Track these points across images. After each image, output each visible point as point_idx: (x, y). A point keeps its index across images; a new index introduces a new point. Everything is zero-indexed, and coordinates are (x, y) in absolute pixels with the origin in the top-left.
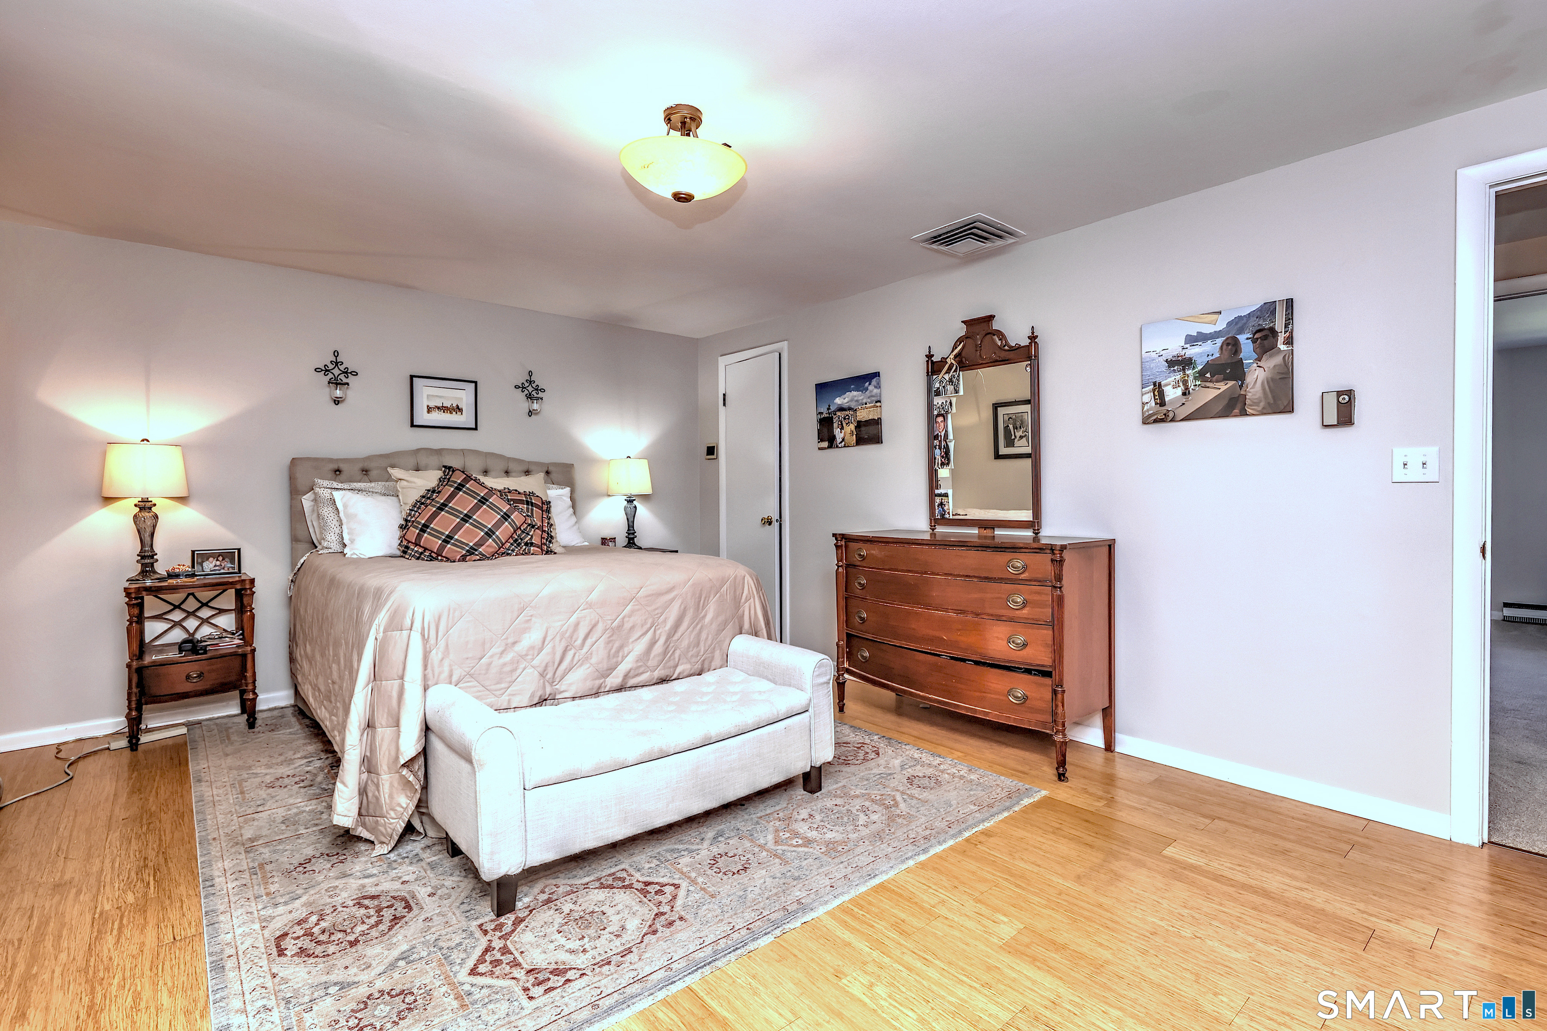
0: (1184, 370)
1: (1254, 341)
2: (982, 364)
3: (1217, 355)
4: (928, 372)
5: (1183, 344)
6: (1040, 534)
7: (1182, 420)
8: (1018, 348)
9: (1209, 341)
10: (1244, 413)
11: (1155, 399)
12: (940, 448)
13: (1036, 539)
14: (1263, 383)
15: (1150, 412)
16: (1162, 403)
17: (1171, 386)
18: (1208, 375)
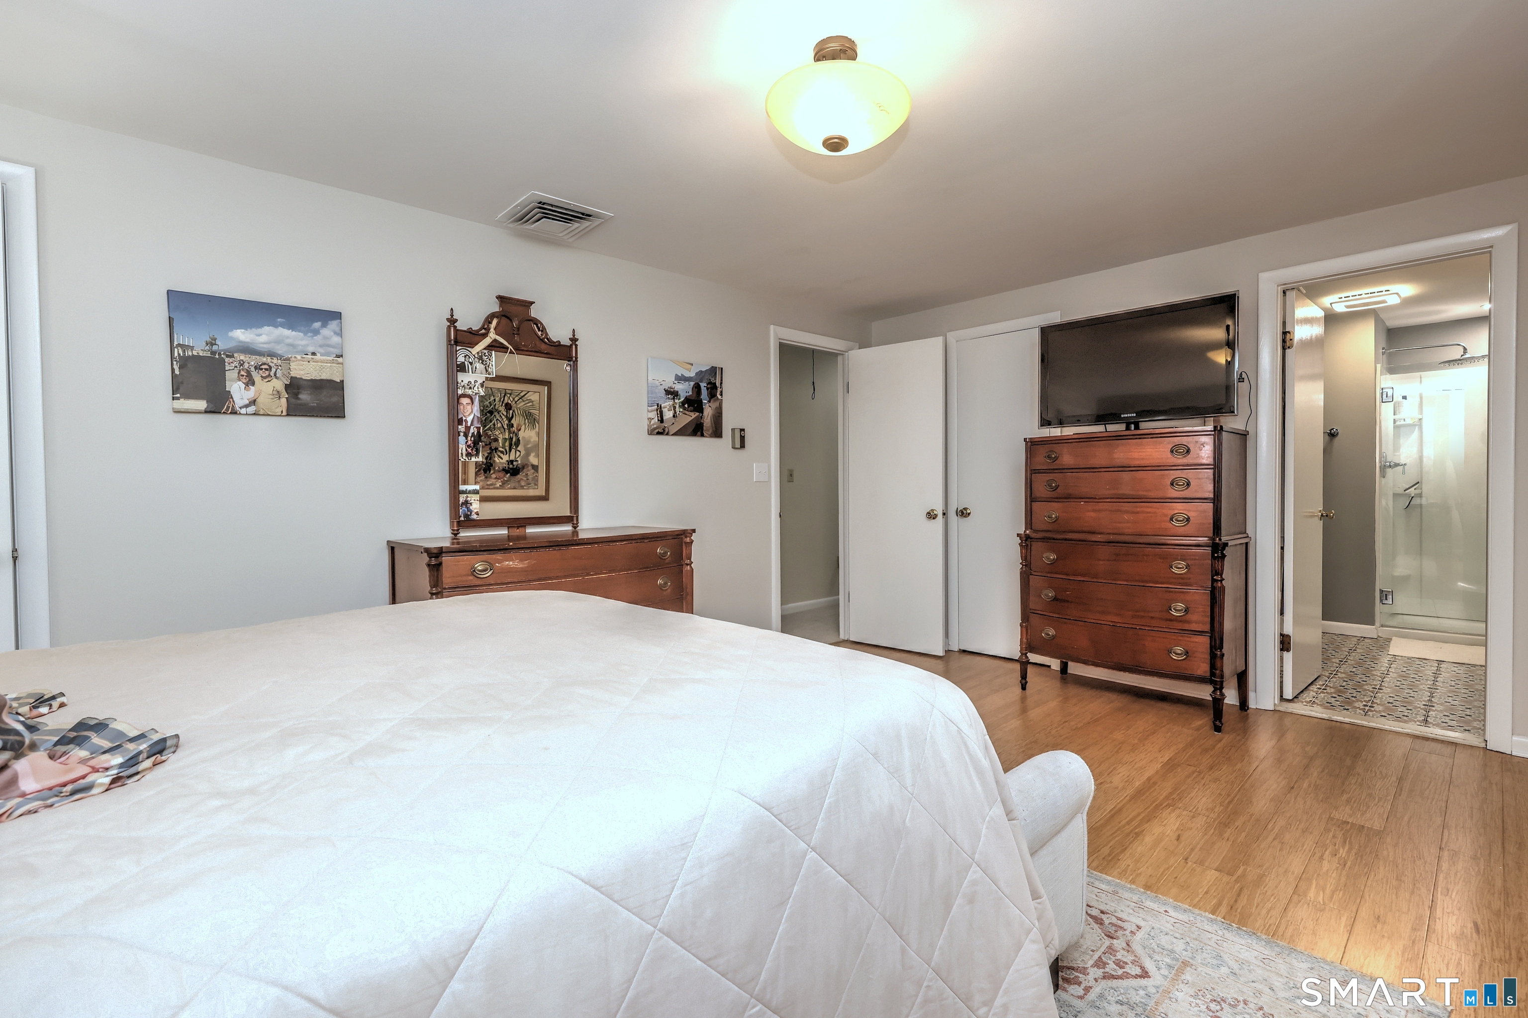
0: (674, 399)
1: (708, 389)
2: (523, 350)
3: (691, 393)
4: (449, 340)
5: (674, 380)
6: (578, 528)
7: (672, 435)
8: (558, 345)
9: (687, 382)
10: (702, 435)
11: (658, 417)
12: (466, 435)
13: (575, 533)
14: (711, 418)
15: (655, 426)
16: (662, 421)
17: (667, 409)
18: (686, 406)
